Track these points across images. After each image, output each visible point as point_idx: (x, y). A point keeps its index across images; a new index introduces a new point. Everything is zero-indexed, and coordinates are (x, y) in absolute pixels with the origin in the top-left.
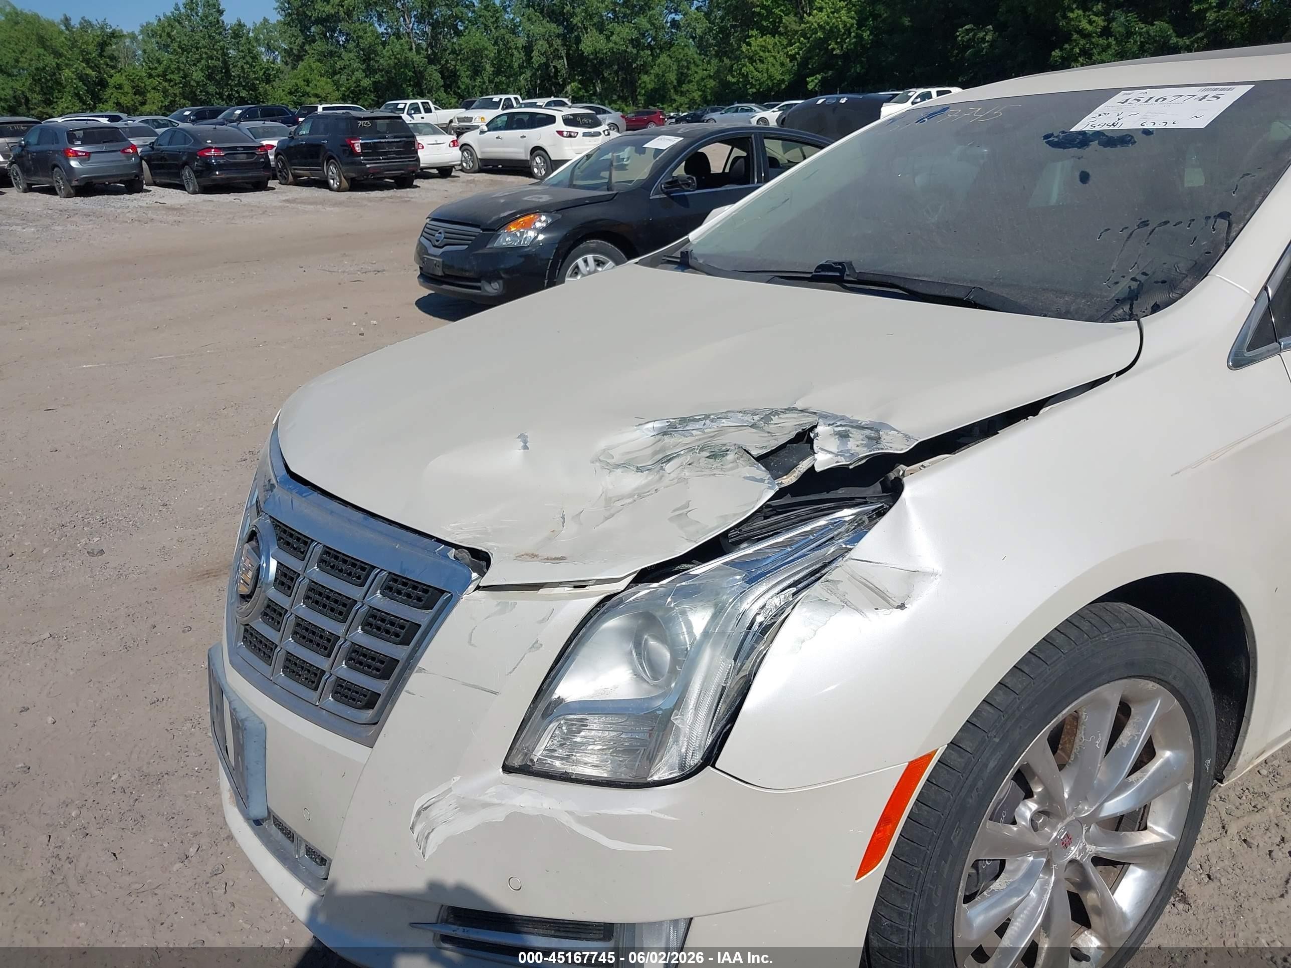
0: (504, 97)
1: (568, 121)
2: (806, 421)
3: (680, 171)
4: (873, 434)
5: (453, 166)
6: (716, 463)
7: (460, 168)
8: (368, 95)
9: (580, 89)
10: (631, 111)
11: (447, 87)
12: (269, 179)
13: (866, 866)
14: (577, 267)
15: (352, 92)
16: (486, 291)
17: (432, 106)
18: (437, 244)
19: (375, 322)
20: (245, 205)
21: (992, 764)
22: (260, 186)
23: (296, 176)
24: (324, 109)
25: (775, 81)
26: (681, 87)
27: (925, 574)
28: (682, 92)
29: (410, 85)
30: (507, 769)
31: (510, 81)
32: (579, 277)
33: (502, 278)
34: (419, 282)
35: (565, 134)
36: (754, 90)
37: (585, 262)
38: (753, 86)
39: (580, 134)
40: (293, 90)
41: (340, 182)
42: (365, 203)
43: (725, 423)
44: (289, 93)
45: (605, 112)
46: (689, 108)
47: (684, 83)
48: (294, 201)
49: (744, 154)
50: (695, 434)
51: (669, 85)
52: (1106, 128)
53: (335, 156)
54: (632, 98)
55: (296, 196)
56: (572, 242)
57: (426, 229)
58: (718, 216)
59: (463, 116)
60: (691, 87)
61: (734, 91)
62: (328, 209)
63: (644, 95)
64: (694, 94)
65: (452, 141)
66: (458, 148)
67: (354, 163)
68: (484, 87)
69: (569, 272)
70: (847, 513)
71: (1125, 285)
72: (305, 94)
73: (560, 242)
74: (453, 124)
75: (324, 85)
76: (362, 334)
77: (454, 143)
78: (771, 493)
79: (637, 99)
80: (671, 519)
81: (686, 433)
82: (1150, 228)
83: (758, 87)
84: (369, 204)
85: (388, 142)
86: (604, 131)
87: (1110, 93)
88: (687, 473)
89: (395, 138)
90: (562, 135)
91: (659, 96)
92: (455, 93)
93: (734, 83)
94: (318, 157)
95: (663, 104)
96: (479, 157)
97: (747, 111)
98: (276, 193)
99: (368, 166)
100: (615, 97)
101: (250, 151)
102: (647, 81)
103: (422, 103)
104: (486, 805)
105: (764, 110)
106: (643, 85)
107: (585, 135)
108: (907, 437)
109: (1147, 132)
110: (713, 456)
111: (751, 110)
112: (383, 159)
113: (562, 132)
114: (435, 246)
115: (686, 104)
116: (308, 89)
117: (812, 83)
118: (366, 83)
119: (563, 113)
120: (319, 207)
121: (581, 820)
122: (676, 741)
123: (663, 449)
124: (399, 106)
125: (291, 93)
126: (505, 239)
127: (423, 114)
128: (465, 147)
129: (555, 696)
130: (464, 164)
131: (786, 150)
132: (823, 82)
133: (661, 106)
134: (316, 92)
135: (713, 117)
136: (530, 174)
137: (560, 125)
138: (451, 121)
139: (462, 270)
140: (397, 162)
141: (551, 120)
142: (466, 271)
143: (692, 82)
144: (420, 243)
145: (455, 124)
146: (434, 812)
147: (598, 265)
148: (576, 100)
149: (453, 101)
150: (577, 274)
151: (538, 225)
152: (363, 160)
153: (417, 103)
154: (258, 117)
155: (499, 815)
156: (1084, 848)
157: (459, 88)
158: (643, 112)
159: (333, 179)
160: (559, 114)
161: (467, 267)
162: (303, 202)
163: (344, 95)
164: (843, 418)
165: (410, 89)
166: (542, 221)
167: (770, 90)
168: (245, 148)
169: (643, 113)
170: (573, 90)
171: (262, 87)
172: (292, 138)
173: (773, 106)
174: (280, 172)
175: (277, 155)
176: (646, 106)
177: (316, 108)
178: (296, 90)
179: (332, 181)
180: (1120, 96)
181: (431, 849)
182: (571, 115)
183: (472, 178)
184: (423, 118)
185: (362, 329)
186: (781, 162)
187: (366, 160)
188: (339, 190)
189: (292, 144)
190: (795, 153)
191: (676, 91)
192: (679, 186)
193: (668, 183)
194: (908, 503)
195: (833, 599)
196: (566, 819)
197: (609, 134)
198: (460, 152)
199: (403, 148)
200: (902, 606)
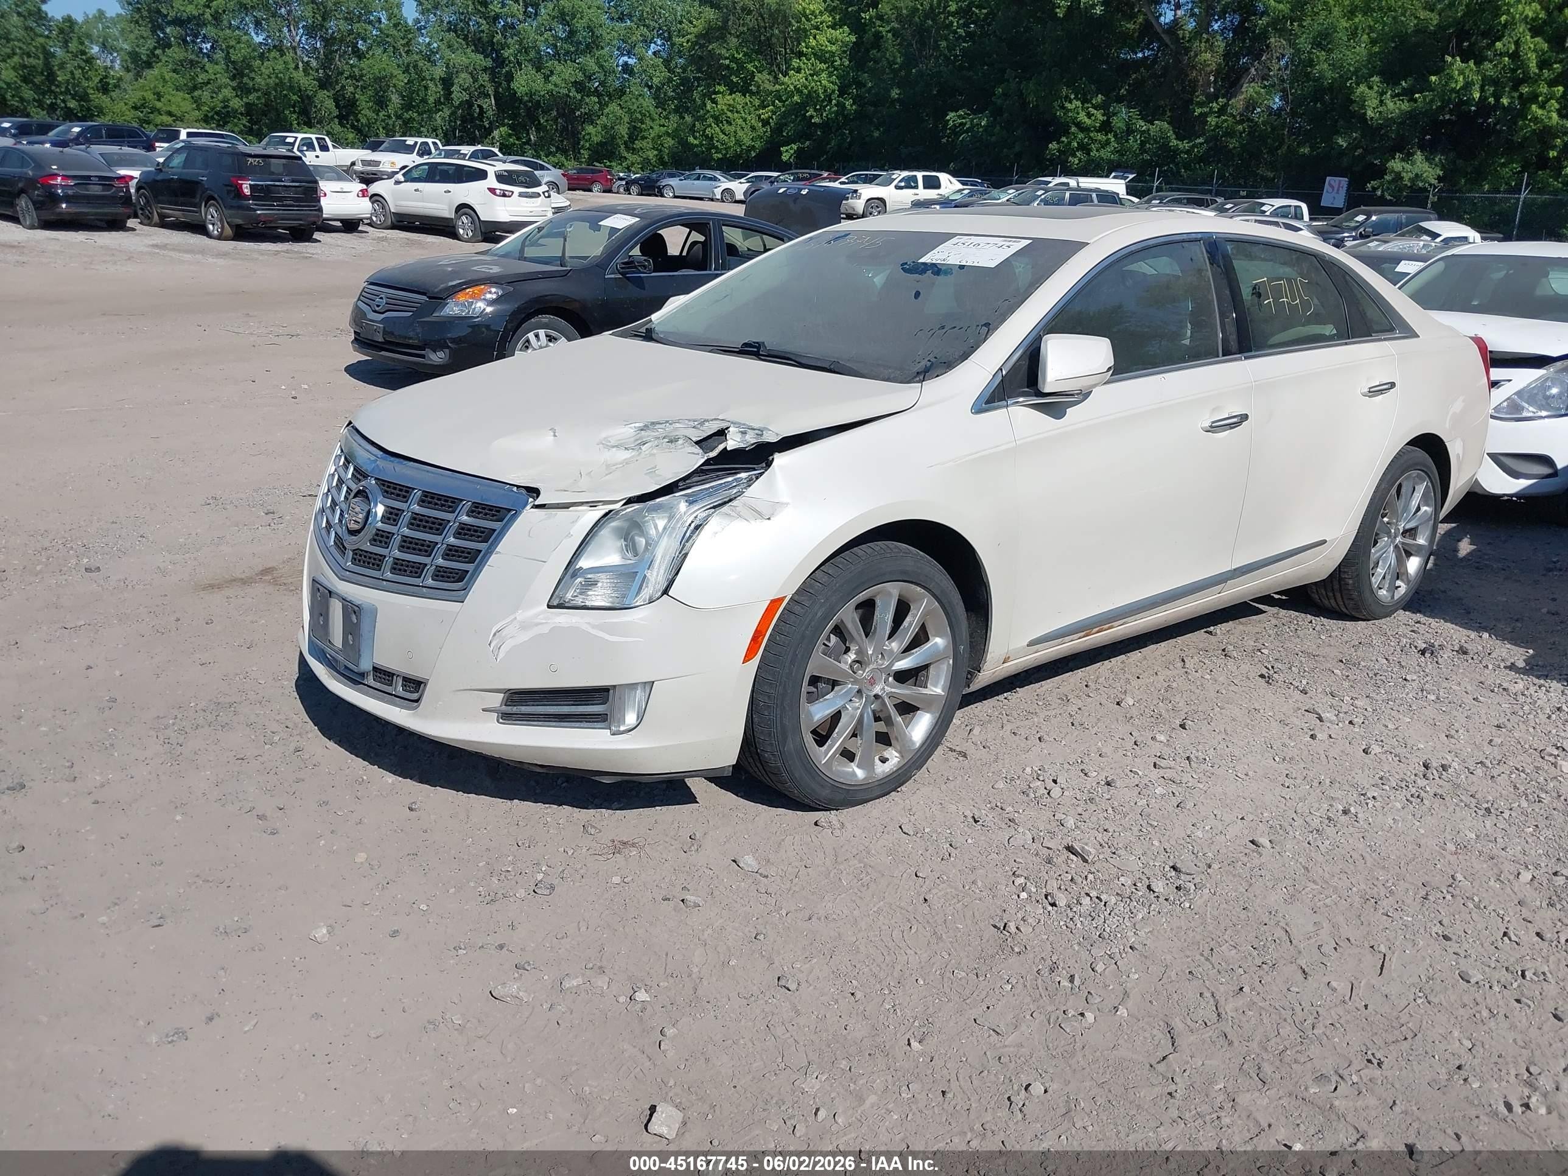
0: (420, 140)
1: (501, 178)
2: (724, 425)
3: (636, 251)
4: (760, 433)
5: (361, 220)
6: (673, 446)
7: (369, 221)
8: (239, 119)
9: (510, 135)
10: (571, 165)
11: (342, 119)
12: (129, 218)
13: (748, 658)
14: (528, 341)
15: (217, 113)
16: (431, 360)
17: (330, 144)
18: (377, 309)
19: (306, 387)
20: (101, 247)
21: (819, 614)
22: (116, 224)
23: (162, 216)
24: (189, 135)
25: (744, 147)
26: (634, 143)
27: (782, 504)
28: (634, 149)
29: (294, 112)
30: (549, 607)
31: (422, 118)
32: (529, 351)
33: (448, 347)
34: (353, 347)
35: (498, 192)
36: (720, 156)
37: (537, 337)
38: (718, 151)
39: (516, 194)
40: (139, 104)
41: (223, 228)
42: (256, 256)
43: (678, 425)
44: (132, 107)
45: (542, 168)
46: (642, 169)
47: (636, 139)
48: (164, 247)
49: (702, 238)
50: (660, 431)
51: (619, 140)
52: (939, 262)
53: (216, 196)
54: (574, 151)
55: (166, 241)
56: (523, 316)
57: (364, 294)
58: (675, 303)
59: (369, 158)
60: (645, 144)
61: (696, 155)
62: (210, 260)
63: (589, 149)
64: (649, 153)
65: (361, 191)
66: (368, 198)
67: (240, 207)
68: (391, 122)
69: (519, 345)
70: (743, 475)
71: (924, 363)
72: (154, 110)
73: (512, 314)
74: (355, 167)
75: (180, 102)
76: (294, 398)
77: (364, 193)
78: (703, 461)
79: (580, 153)
80: (646, 474)
81: (654, 430)
82: (944, 331)
83: (724, 152)
84: (261, 258)
85: (285, 186)
86: (543, 193)
87: (948, 236)
88: (655, 451)
89: (293, 182)
90: (495, 194)
91: (605, 151)
92: (353, 127)
93: (696, 146)
94: (194, 197)
95: (610, 162)
96: (393, 211)
97: (710, 179)
98: (138, 235)
99: (259, 212)
100: (553, 149)
101: (107, 181)
102: (593, 133)
103: (317, 138)
104: (537, 624)
105: (730, 181)
106: (587, 137)
107: (521, 195)
108: (777, 434)
109: (962, 267)
110: (671, 441)
111: (715, 179)
112: (277, 206)
113: (495, 189)
114: (375, 311)
115: (638, 164)
116: (159, 105)
117: (787, 153)
118: (236, 103)
119: (496, 169)
120: (199, 257)
121: (594, 627)
122: (647, 587)
123: (640, 438)
124: (288, 140)
125: (135, 108)
126: (453, 308)
127: (318, 152)
128: (376, 198)
129: (577, 567)
130: (374, 219)
131: (745, 238)
132: (799, 153)
133: (608, 164)
134: (168, 109)
135: (671, 183)
136: (454, 235)
137: (491, 181)
138: (353, 164)
139: (406, 338)
140: (294, 212)
141: (482, 175)
142: (410, 338)
143: (646, 138)
144: (356, 307)
145: (359, 167)
146: (504, 633)
147: (550, 341)
148: (506, 149)
149: (351, 136)
150: (527, 347)
151: (488, 296)
152: (252, 204)
153: (311, 139)
154: (102, 137)
155: (545, 629)
156: (884, 688)
157: (358, 121)
158: (586, 169)
159: (213, 224)
160: (492, 168)
161: (411, 334)
162: (176, 248)
163: (206, 116)
164: (744, 424)
165: (295, 116)
166: (492, 293)
167: (738, 156)
168: (101, 178)
169: (587, 171)
170: (502, 136)
171: (99, 99)
172: (160, 170)
173: (741, 177)
174: (142, 209)
175: (138, 189)
176: (590, 162)
177: (178, 132)
178: (142, 105)
179: (211, 227)
180: (954, 240)
181: (501, 655)
182: (505, 171)
183: (384, 235)
184: (317, 157)
185: (293, 392)
186: (740, 250)
187: (256, 205)
188: (220, 238)
189: (159, 177)
190: (755, 242)
191: (627, 148)
192: (635, 267)
193: (623, 263)
194: (776, 468)
195: (733, 514)
196: (585, 627)
197: (549, 196)
198: (370, 204)
199: (304, 194)
200: (769, 519)
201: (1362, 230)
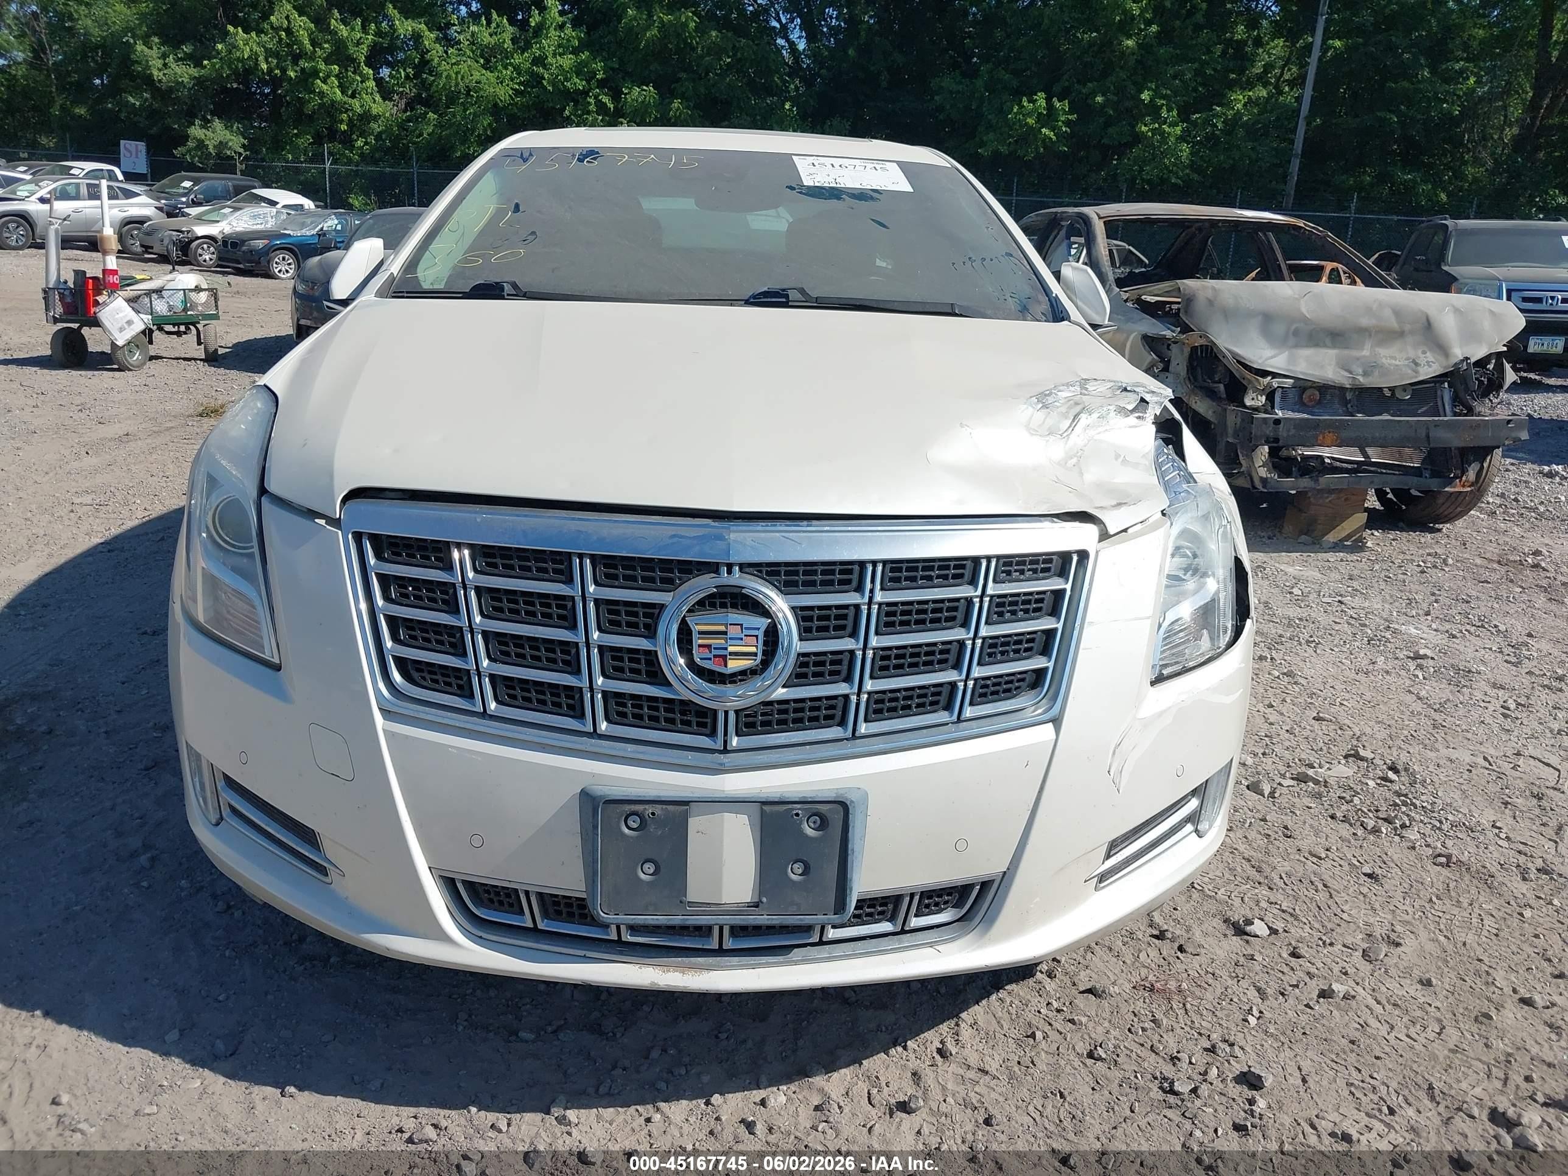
43: (1064, 395)
50: (1059, 406)
81: (1053, 405)
82: (979, 263)
104: (1160, 715)
110: (1101, 416)
121: (1214, 692)
123: (1061, 418)
146: (1125, 745)
155: (1169, 718)
196: (1206, 696)
201: (192, 196)
